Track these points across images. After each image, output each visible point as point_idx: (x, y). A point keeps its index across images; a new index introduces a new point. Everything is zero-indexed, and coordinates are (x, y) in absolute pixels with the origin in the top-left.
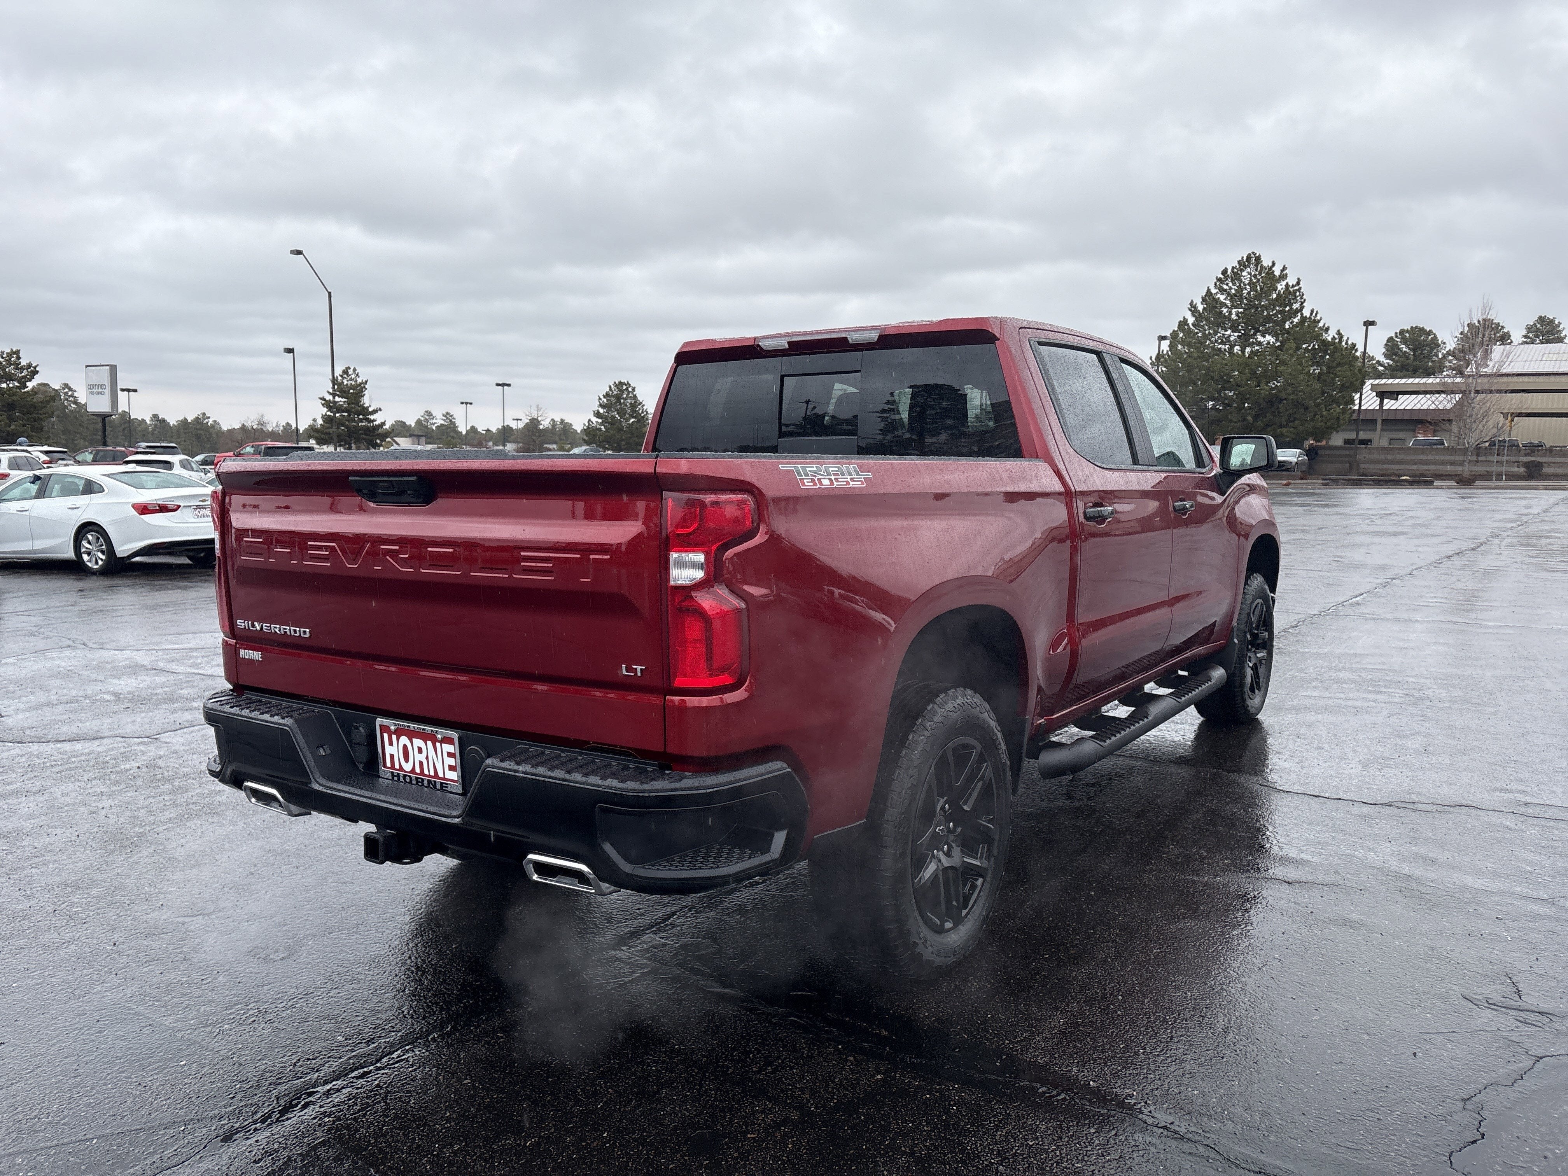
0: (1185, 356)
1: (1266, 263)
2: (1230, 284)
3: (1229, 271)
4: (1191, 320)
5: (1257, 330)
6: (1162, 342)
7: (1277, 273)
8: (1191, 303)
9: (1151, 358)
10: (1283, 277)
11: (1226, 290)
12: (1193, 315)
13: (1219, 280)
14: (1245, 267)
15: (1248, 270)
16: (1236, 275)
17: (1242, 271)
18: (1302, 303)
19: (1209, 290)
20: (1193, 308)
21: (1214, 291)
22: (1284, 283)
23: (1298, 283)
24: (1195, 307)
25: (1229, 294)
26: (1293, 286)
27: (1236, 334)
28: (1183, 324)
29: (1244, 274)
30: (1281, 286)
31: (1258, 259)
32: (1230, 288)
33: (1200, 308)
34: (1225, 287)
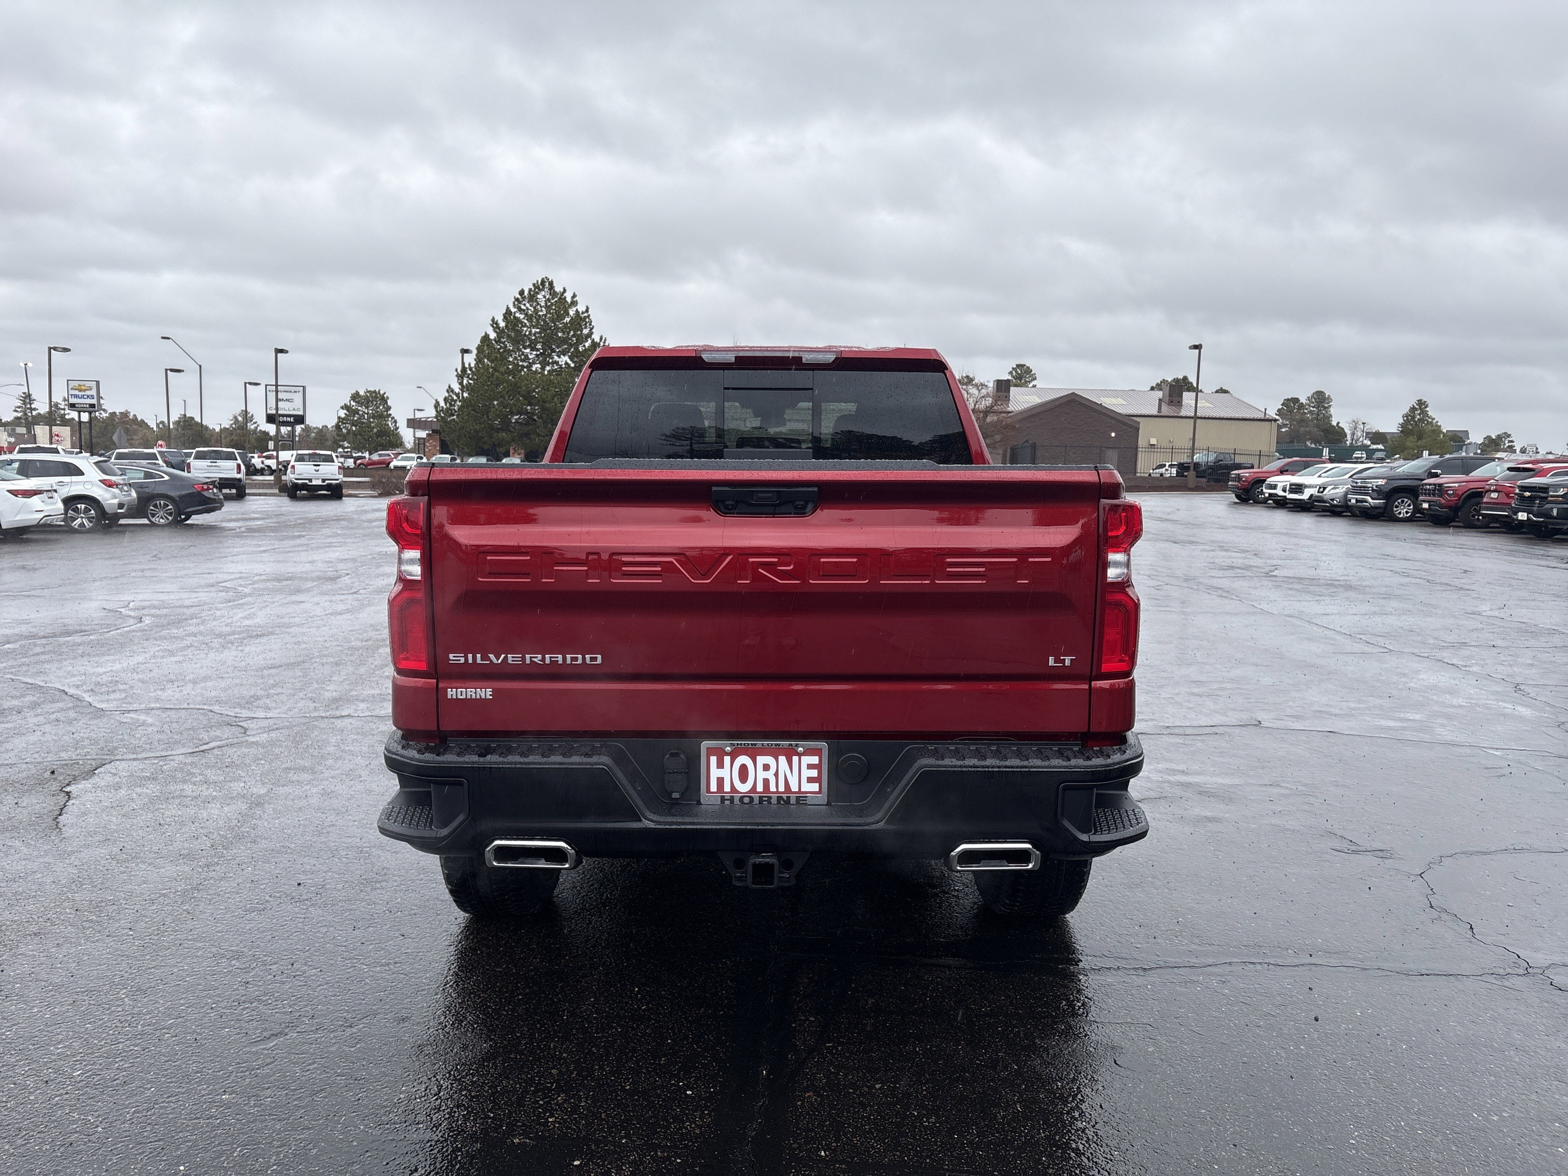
0: (491, 370)
1: (558, 289)
2: (528, 305)
3: (526, 293)
4: (493, 335)
5: (553, 351)
6: (465, 355)
7: (569, 300)
8: (493, 319)
9: (456, 370)
10: (574, 303)
11: (524, 310)
12: (495, 332)
13: (517, 299)
14: (540, 290)
15: (543, 293)
16: (532, 297)
17: (538, 293)
18: (591, 329)
19: (508, 308)
20: (495, 324)
21: (513, 310)
22: (574, 309)
23: (587, 311)
24: (496, 323)
25: (526, 315)
26: (583, 313)
27: (535, 353)
28: (486, 338)
29: (539, 296)
30: (572, 312)
31: (551, 284)
32: (528, 309)
33: (502, 324)
34: (523, 307)
